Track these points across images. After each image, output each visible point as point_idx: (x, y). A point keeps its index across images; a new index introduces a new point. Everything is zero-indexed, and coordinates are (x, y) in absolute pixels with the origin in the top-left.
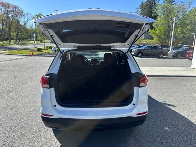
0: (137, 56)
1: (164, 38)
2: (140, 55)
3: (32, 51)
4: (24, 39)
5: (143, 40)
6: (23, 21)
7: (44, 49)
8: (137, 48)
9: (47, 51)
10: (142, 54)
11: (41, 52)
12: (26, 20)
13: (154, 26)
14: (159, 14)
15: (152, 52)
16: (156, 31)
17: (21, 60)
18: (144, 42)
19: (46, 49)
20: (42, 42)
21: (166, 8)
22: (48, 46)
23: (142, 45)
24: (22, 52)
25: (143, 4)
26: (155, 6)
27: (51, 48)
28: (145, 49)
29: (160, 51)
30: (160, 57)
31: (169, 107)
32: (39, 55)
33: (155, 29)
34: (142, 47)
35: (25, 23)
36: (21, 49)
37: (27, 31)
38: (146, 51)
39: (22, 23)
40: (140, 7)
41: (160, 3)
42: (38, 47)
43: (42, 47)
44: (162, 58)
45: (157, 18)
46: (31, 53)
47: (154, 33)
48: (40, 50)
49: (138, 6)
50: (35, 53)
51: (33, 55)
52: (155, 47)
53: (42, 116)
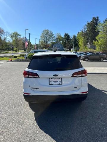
0: (84, 60)
1: (104, 48)
2: (87, 60)
3: (10, 58)
4: (4, 50)
5: (89, 49)
6: (3, 37)
7: (19, 57)
8: (84, 55)
9: (21, 58)
10: (88, 59)
11: (17, 59)
12: (6, 37)
13: (97, 39)
14: (100, 31)
15: (95, 57)
16: (98, 42)
17: (4, 64)
18: (90, 50)
19: (20, 57)
20: (16, 51)
21: (105, 26)
22: (21, 55)
23: (88, 53)
24: (3, 59)
25: (88, 23)
26: (97, 24)
27: (23, 56)
28: (90, 55)
29: (101, 56)
30: (101, 61)
31: (104, 92)
32: (15, 61)
33: (97, 41)
34: (88, 54)
35: (5, 39)
36: (3, 57)
37: (6, 44)
38: (91, 57)
39: (3, 38)
40: (87, 26)
41: (101, 22)
42: (15, 55)
43: (17, 55)
44: (103, 61)
45: (99, 33)
46: (10, 59)
47: (97, 44)
48: (15, 57)
49: (85, 25)
50: (13, 59)
51: (11, 61)
52: (97, 54)
53: (24, 95)
